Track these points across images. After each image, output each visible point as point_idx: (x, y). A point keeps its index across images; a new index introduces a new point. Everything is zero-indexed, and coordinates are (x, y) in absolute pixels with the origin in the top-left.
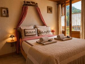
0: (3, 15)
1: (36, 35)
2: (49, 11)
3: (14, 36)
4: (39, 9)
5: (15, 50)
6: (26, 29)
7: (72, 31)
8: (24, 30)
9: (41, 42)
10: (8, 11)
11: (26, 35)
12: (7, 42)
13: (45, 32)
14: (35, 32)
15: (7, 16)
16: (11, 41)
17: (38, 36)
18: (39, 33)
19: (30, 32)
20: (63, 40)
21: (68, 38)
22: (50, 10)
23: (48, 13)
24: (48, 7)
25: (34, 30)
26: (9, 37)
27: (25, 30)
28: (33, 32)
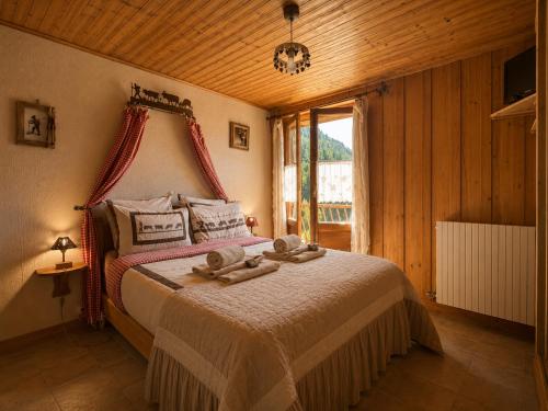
0: (27, 137)
1: (183, 238)
2: (237, 141)
3: (71, 245)
4: (198, 127)
5: (78, 310)
6: (139, 214)
7: (320, 222)
8: (133, 215)
9: (214, 272)
10: (51, 122)
11: (141, 237)
12: (35, 272)
13: (221, 223)
14: (179, 225)
15: (48, 143)
16: (59, 266)
17: (194, 241)
18: (197, 229)
19: (157, 227)
20: (297, 261)
21: (312, 253)
22: (241, 136)
23: (231, 145)
24: (231, 124)
25: (177, 219)
26: (45, 247)
27: (137, 217)
28: (171, 226)
